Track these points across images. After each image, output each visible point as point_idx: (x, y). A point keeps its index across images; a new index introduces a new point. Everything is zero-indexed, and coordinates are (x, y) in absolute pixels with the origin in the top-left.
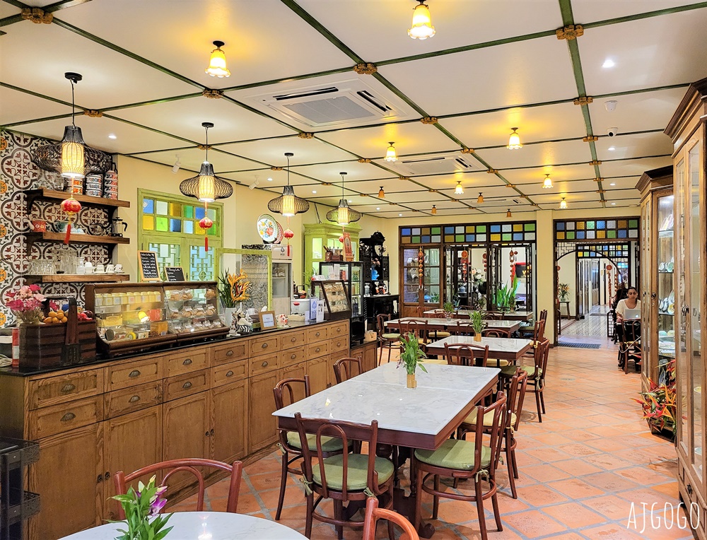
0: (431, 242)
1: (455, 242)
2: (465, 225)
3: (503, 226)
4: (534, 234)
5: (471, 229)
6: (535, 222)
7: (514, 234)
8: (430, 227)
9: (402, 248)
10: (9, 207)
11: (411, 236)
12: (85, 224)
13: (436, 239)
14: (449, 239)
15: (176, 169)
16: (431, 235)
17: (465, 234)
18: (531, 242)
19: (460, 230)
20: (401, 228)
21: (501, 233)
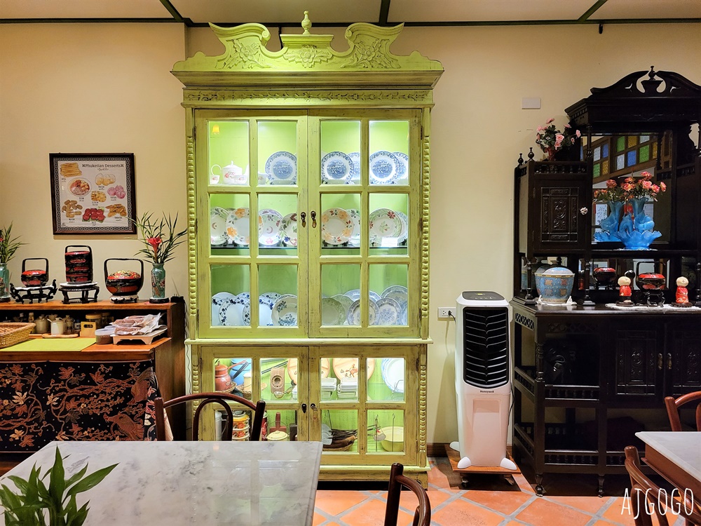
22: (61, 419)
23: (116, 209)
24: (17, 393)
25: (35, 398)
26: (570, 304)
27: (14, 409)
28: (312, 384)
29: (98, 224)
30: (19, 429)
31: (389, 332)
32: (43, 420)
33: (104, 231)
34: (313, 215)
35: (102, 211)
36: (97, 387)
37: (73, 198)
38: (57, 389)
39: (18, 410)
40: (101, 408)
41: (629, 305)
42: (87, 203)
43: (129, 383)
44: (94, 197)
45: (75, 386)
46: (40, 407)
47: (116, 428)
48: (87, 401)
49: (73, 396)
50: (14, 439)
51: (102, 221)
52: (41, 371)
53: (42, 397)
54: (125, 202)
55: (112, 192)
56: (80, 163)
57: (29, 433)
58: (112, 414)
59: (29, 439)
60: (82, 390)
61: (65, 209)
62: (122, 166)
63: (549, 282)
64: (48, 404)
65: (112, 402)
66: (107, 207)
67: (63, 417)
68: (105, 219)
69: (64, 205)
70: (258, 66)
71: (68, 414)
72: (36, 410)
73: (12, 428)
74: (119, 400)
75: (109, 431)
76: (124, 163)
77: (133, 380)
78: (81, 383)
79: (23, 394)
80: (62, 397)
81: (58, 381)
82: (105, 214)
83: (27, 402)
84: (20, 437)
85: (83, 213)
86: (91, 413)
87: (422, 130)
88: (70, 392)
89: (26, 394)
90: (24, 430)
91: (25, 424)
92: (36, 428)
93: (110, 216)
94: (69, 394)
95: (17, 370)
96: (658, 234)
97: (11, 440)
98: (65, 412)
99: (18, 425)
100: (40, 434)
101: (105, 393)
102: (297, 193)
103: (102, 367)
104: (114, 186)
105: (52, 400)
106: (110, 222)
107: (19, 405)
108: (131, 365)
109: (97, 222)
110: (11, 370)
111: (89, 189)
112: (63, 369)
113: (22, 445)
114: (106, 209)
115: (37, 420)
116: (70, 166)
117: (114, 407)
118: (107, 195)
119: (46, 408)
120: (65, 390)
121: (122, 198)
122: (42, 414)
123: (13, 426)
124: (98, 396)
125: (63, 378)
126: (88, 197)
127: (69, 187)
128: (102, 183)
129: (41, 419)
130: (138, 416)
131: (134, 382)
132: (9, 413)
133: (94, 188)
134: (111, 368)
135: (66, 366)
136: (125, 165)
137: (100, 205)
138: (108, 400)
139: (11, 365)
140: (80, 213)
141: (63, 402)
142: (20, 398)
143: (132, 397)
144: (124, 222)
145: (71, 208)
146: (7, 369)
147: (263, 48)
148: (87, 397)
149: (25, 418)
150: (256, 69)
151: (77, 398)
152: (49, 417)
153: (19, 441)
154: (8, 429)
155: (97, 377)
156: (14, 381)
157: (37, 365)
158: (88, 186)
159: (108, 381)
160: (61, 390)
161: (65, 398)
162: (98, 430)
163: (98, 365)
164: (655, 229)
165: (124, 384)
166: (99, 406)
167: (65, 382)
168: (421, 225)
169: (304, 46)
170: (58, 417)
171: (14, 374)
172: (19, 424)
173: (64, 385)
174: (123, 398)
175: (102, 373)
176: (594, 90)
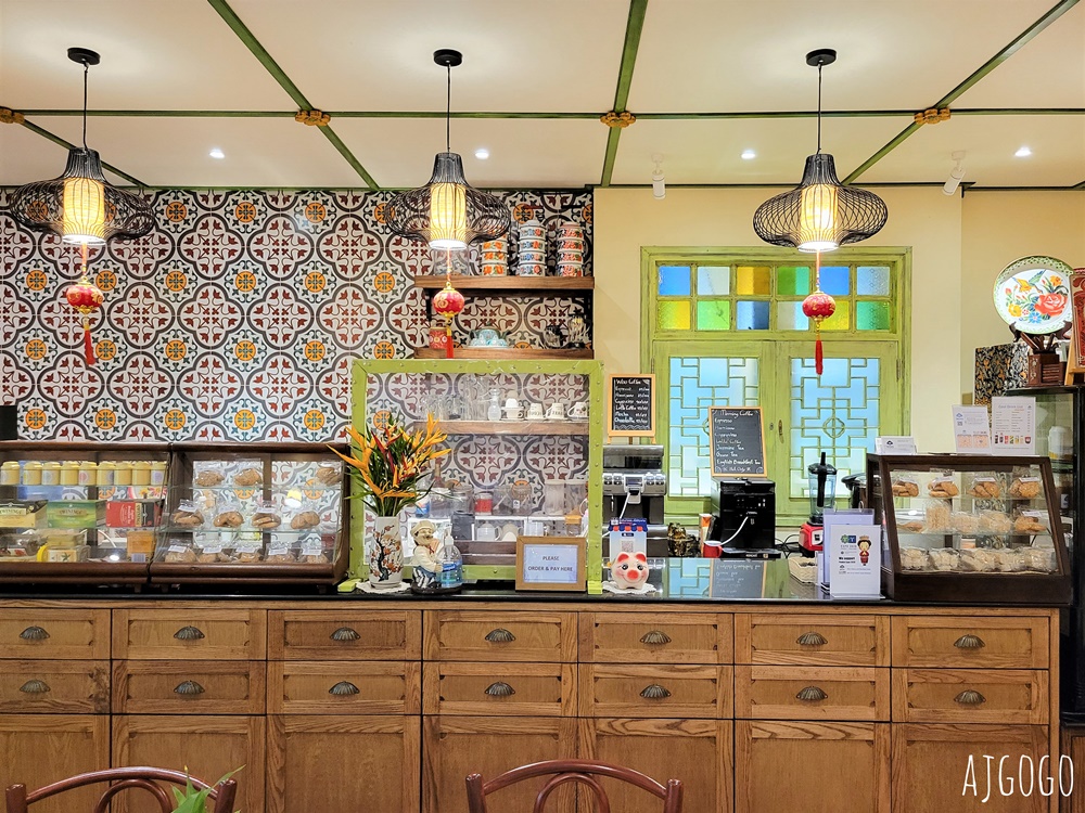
10: (398, 312)
12: (536, 328)
15: (659, 188)
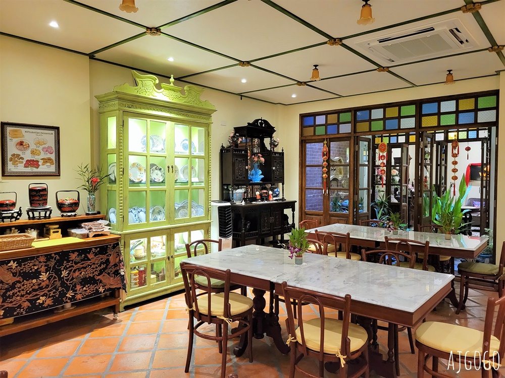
0: (338, 133)
1: (370, 131)
2: (385, 106)
3: (442, 103)
4: (495, 111)
5: (392, 112)
6: (496, 93)
7: (460, 115)
8: (338, 112)
9: (303, 142)
11: (315, 126)
13: (346, 129)
14: (362, 127)
16: (339, 123)
17: (384, 119)
18: (489, 125)
19: (377, 114)
20: (303, 117)
21: (439, 114)
22: (69, 284)
23: (46, 161)
24: (42, 274)
25: (54, 275)
26: (243, 203)
27: (41, 284)
28: (172, 246)
29: (35, 170)
30: (42, 296)
31: (198, 219)
32: (59, 287)
33: (39, 174)
34: (172, 167)
35: (38, 162)
36: (91, 261)
37: (17, 152)
38: (68, 266)
39: (43, 284)
40: (93, 273)
41: (260, 202)
42: (28, 156)
43: (108, 256)
44: (33, 152)
45: (79, 262)
46: (57, 279)
47: (101, 282)
48: (85, 270)
49: (77, 269)
50: (39, 303)
51: (37, 168)
52: (58, 257)
53: (58, 273)
54: (53, 157)
55: (45, 150)
56: (23, 130)
57: (49, 297)
58: (99, 275)
59: (50, 301)
60: (82, 264)
61: (11, 160)
62: (52, 134)
63: (238, 195)
64: (62, 276)
65: (99, 268)
66: (42, 159)
67: (71, 282)
68: (40, 167)
69: (11, 157)
70: (152, 95)
71: (75, 280)
72: (54, 281)
73: (38, 296)
74: (103, 266)
75: (97, 285)
76: (53, 132)
77: (109, 254)
78: (82, 260)
79: (46, 274)
80: (71, 271)
81: (68, 261)
82: (39, 163)
83: (49, 278)
84: (43, 301)
85: (24, 163)
86: (88, 277)
87: (209, 133)
88: (76, 267)
89: (48, 273)
90: (46, 296)
91: (47, 292)
92: (54, 293)
93: (43, 165)
94: (75, 268)
95: (42, 259)
96: (263, 176)
97: (37, 304)
98: (73, 279)
99: (42, 293)
100: (57, 296)
101: (95, 264)
102: (166, 157)
103: (93, 249)
104: (46, 146)
105: (64, 273)
106: (43, 168)
107: (44, 281)
108: (109, 246)
109: (34, 169)
110: (38, 260)
111: (29, 147)
112: (71, 254)
113: (45, 305)
114: (40, 161)
115: (55, 288)
116: (16, 131)
117: (100, 270)
118: (41, 151)
119: (61, 279)
120: (73, 266)
121: (51, 154)
122: (58, 283)
123: (39, 295)
124: (91, 266)
125: (71, 259)
126: (28, 152)
127: (15, 146)
128: (39, 143)
129: (57, 287)
130: (111, 273)
131: (111, 255)
132: (37, 287)
133: (33, 146)
134: (98, 249)
135: (73, 252)
136: (54, 134)
137: (36, 158)
138: (96, 268)
139: (38, 257)
140: (22, 163)
141: (72, 273)
142: (44, 277)
143: (109, 263)
144: (52, 169)
145: (16, 159)
146: (35, 260)
147: (154, 87)
148: (84, 268)
149: (47, 288)
150: (151, 97)
151: (79, 269)
152: (63, 284)
153: (43, 303)
154: (36, 297)
155: (90, 256)
156: (40, 267)
157: (55, 254)
158: (28, 145)
159: (97, 257)
160: (70, 267)
161: (73, 271)
162: (92, 285)
163: (91, 249)
164: (262, 174)
165: (104, 257)
166: (92, 272)
167: (72, 262)
168: (208, 173)
169: (170, 90)
170: (68, 283)
171: (40, 262)
172: (44, 293)
173: (72, 263)
174: (105, 265)
175: (94, 253)
176: (248, 123)
